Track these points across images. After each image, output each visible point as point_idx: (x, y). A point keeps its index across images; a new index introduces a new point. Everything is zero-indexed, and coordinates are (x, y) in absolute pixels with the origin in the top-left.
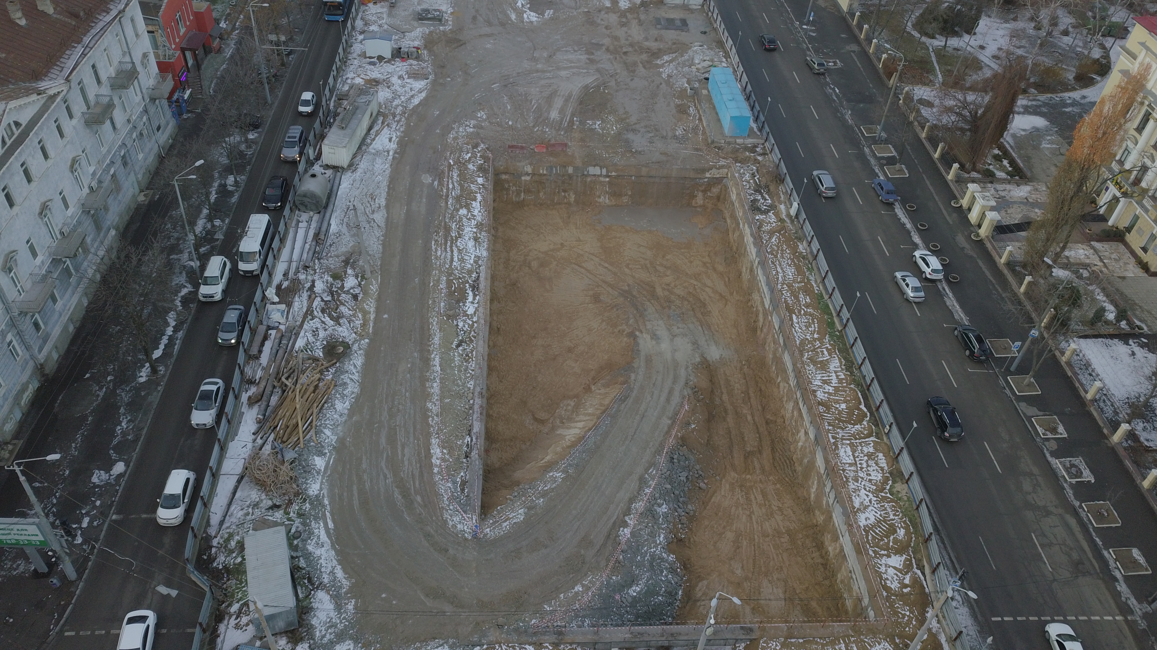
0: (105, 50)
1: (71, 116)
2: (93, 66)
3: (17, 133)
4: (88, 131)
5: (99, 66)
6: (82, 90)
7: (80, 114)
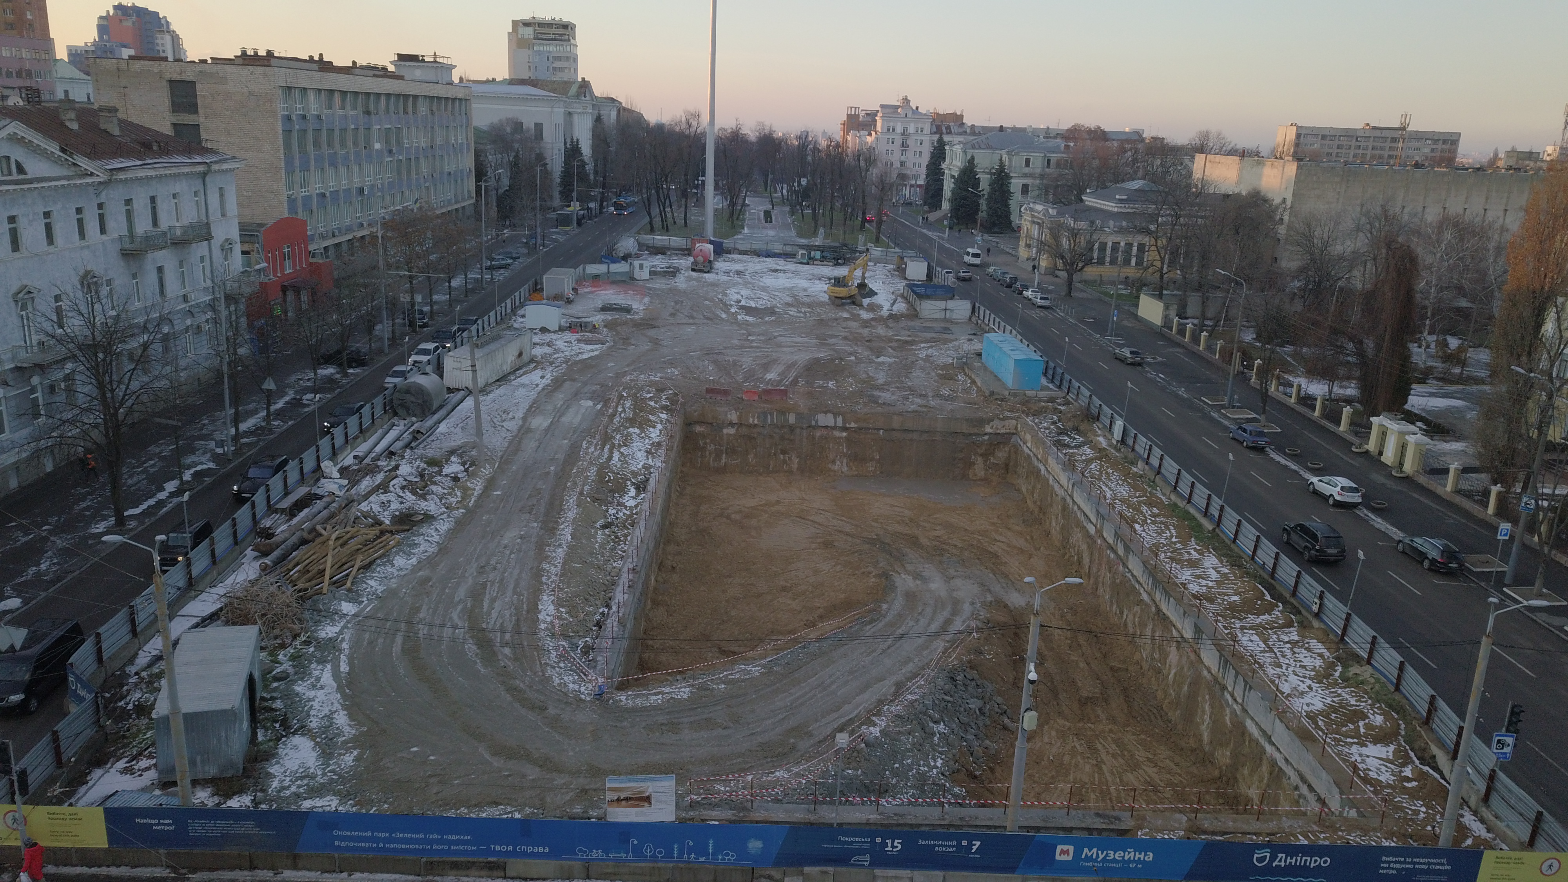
0: (175, 196)
1: (103, 231)
2: (153, 199)
3: (15, 176)
4: (122, 264)
5: (159, 201)
6: (129, 214)
7: (116, 235)
